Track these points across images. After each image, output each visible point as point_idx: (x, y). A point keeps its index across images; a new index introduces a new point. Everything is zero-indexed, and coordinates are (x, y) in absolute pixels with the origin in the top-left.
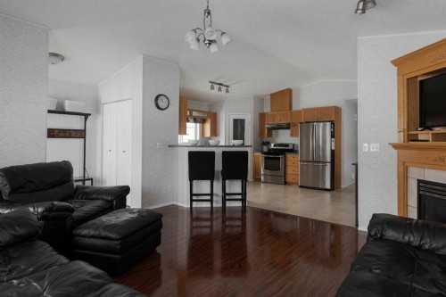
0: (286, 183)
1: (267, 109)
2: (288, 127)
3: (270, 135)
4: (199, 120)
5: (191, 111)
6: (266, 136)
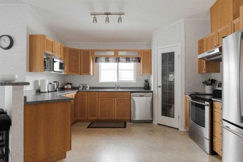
4: (134, 59)
5: (116, 52)
6: (205, 72)
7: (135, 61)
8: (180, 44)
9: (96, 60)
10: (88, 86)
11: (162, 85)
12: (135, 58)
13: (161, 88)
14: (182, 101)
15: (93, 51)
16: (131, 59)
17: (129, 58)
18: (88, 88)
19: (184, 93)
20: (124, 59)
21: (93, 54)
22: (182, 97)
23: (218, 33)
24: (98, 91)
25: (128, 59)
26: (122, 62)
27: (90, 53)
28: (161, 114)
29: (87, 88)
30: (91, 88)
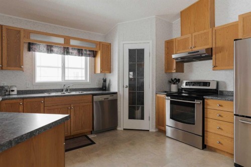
0: (205, 147)
1: (176, 34)
2: (208, 55)
3: (180, 69)
4: (88, 53)
5: (67, 39)
6: (175, 71)
7: (89, 55)
8: (151, 42)
9: (30, 47)
10: (15, 89)
11: (129, 84)
12: (90, 51)
13: (128, 88)
14: (152, 101)
15: (28, 33)
16: (84, 52)
17: (82, 50)
18: (15, 92)
19: (155, 92)
20: (75, 52)
21: (28, 37)
22: (152, 97)
23: (195, 36)
24: (44, 97)
25: (80, 52)
26: (72, 54)
27: (22, 34)
28: (128, 118)
29: (12, 93)
30: (19, 92)
